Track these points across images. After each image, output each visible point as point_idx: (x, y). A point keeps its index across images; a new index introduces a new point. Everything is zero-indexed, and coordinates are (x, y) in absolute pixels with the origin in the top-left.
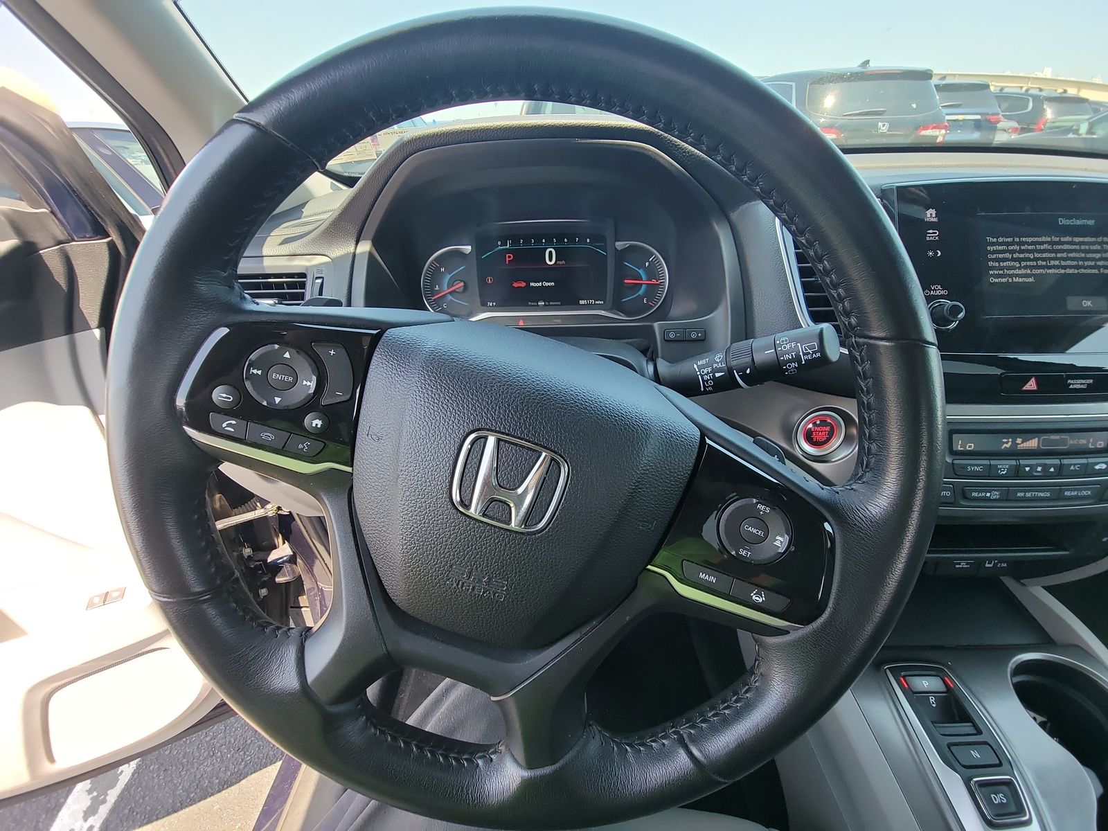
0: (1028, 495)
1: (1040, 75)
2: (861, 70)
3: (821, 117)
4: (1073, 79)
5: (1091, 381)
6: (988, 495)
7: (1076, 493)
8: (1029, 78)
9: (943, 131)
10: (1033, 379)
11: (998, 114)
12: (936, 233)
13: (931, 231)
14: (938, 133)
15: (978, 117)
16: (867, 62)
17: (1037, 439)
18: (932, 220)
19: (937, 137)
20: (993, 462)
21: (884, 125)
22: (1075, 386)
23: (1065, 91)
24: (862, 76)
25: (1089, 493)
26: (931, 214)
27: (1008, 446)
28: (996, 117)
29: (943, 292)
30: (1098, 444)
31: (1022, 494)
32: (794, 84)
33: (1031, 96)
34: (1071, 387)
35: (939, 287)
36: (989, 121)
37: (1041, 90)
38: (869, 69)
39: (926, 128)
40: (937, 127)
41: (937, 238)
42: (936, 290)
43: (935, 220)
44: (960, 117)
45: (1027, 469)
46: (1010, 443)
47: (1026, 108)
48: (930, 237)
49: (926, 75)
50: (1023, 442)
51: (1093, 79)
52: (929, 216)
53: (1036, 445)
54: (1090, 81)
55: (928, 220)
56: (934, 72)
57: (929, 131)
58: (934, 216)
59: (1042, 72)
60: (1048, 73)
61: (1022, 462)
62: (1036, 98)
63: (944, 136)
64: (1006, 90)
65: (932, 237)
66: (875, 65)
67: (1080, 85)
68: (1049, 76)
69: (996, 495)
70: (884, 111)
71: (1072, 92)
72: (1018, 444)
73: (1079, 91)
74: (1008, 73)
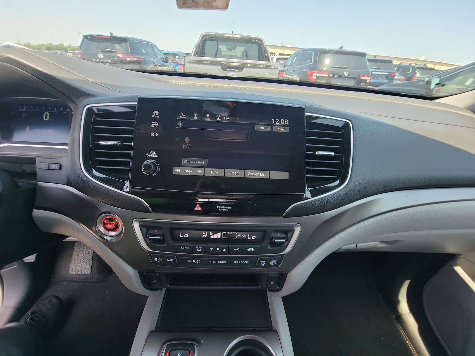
0: (215, 262)
1: (420, 59)
2: (339, 50)
3: (324, 68)
4: (433, 61)
5: (230, 207)
6: (194, 261)
7: (239, 262)
8: (415, 60)
9: (370, 78)
10: (198, 205)
11: (395, 73)
12: (157, 124)
13: (154, 123)
14: (367, 79)
15: (387, 74)
16: (342, 47)
17: (220, 233)
18: (156, 116)
19: (367, 80)
20: (194, 245)
21: (346, 73)
22: (222, 210)
23: (426, 65)
24: (341, 52)
25: (247, 262)
26: (156, 114)
27: (206, 236)
28: (394, 74)
29: (156, 156)
30: (252, 237)
31: (211, 262)
32: (313, 53)
33: (412, 66)
34: (220, 210)
35: (154, 153)
36: (391, 76)
37: (416, 64)
38: (342, 50)
39: (364, 76)
40: (368, 76)
41: (157, 126)
42: (152, 154)
43: (158, 117)
44: (380, 73)
45: (212, 249)
46: (206, 235)
47: (409, 71)
48: (153, 125)
49: (363, 55)
50: (213, 234)
51: (442, 61)
52: (154, 114)
53: (220, 236)
54: (440, 62)
55: (154, 116)
56: (367, 54)
57: (365, 77)
58: (157, 114)
59: (421, 58)
60: (423, 58)
61: (209, 245)
62: (413, 67)
63: (370, 80)
64: (402, 64)
65: (154, 125)
66: (345, 49)
67: (435, 63)
68: (423, 59)
69: (198, 262)
70: (347, 67)
71: (429, 66)
72: (211, 235)
73: (435, 66)
74: (407, 57)
